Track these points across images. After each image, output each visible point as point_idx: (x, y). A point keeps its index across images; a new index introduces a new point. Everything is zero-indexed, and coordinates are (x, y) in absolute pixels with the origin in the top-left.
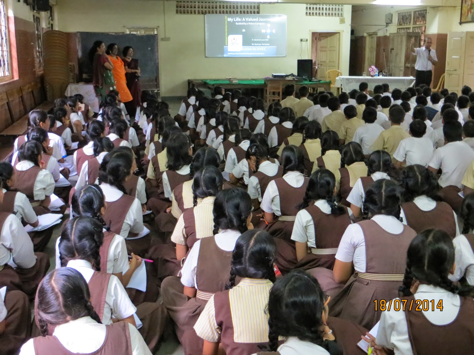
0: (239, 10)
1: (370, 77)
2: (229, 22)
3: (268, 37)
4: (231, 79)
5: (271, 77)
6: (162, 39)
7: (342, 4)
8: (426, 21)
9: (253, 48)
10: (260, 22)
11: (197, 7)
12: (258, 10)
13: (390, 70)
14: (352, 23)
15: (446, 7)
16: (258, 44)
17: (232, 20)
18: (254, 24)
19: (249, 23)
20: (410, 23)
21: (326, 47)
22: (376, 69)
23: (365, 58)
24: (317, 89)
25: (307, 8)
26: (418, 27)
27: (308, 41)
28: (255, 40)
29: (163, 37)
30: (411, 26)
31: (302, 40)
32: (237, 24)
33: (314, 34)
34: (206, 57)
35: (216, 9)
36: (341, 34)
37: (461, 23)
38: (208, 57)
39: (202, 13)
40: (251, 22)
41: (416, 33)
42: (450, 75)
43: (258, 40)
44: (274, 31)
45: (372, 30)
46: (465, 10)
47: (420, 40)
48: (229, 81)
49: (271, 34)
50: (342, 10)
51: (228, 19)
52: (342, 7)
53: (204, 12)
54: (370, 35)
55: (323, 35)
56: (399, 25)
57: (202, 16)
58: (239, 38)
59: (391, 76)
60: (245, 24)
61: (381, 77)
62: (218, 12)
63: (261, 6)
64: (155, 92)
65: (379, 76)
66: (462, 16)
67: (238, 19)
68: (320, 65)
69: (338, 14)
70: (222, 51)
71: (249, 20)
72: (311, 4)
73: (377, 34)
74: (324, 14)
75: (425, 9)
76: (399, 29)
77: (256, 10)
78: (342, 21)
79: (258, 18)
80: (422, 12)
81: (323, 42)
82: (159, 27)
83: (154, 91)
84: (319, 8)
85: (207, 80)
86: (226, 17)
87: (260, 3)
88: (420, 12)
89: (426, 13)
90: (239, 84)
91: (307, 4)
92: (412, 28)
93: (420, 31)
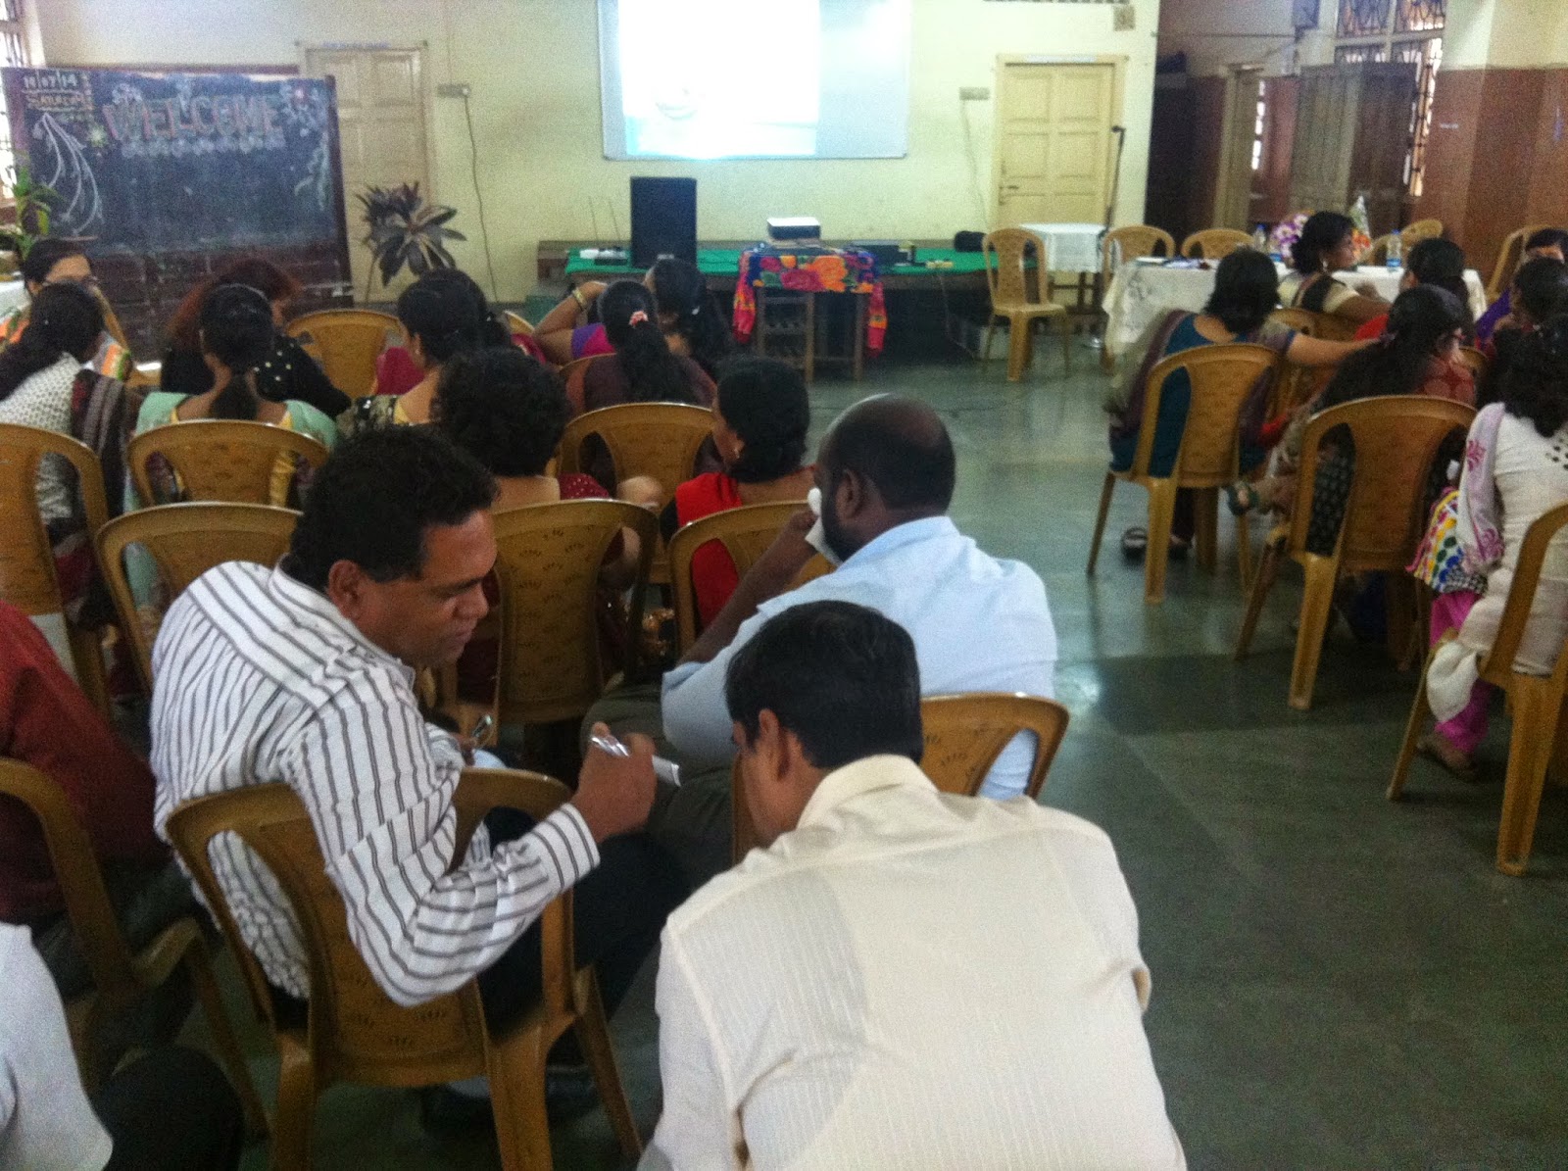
14: (1161, 28)
20: (1383, 24)
26: (1411, 42)
27: (992, 95)
29: (444, 81)
30: (1388, 38)
31: (964, 95)
34: (606, 158)
36: (1120, 68)
38: (612, 159)
41: (1405, 65)
45: (1248, 53)
47: (1418, 94)
54: (1240, 74)
56: (1341, 33)
73: (1264, 70)
76: (1344, 48)
78: (1125, 21)
92: (1389, 46)
93: (1418, 60)
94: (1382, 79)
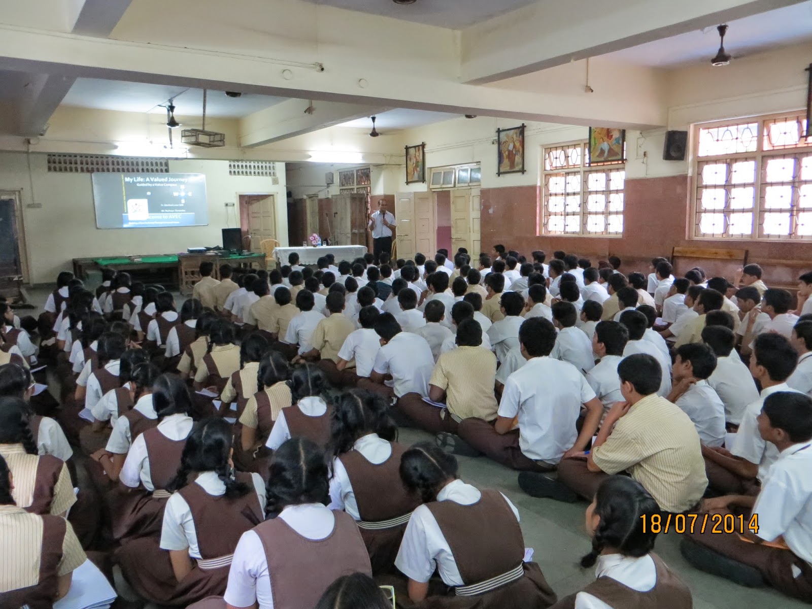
0: (140, 168)
1: (312, 247)
2: (127, 183)
3: (183, 201)
4: (133, 258)
5: (186, 252)
6: (29, 206)
7: (274, 162)
8: (370, 180)
9: (164, 216)
10: (171, 183)
11: (79, 162)
12: (166, 168)
13: (336, 237)
14: (287, 184)
15: (389, 165)
16: (169, 211)
17: (131, 180)
18: (162, 185)
19: (156, 185)
20: (353, 183)
21: (259, 213)
22: (318, 238)
23: (306, 224)
24: (251, 264)
25: (230, 166)
26: (362, 188)
27: (235, 205)
28: (166, 205)
29: (30, 202)
30: (355, 187)
31: (227, 205)
32: (138, 185)
33: (242, 197)
34: (98, 228)
35: (107, 167)
36: (275, 197)
37: (407, 183)
38: (100, 229)
39: (88, 171)
40: (158, 182)
41: (361, 194)
42: (401, 240)
43: (169, 205)
44: (190, 194)
45: (312, 191)
46: (410, 168)
47: (366, 202)
48: (130, 259)
49: (186, 198)
50: (274, 169)
51: (126, 178)
52: (274, 165)
53: (90, 169)
54: (310, 197)
55: (255, 198)
56: (341, 185)
57: (89, 174)
58: (143, 203)
59: (337, 245)
60: (150, 185)
61: (325, 246)
62: (111, 170)
63: (170, 162)
64: (15, 279)
65: (322, 245)
66: (408, 175)
67: (139, 179)
68: (253, 235)
69: (270, 173)
70: (122, 220)
71: (156, 180)
72: (234, 161)
73: (318, 196)
74: (253, 173)
75: (368, 167)
76: (342, 190)
77: (164, 168)
78: (275, 182)
79: (167, 178)
80: (365, 171)
81: (255, 207)
82: (22, 189)
83: (13, 278)
84: (246, 166)
85: (98, 259)
86: (123, 176)
87: (168, 159)
88: (363, 171)
89: (370, 171)
90: (144, 263)
91: (230, 160)
92: (356, 189)
93: (365, 192)
94: (356, 198)
